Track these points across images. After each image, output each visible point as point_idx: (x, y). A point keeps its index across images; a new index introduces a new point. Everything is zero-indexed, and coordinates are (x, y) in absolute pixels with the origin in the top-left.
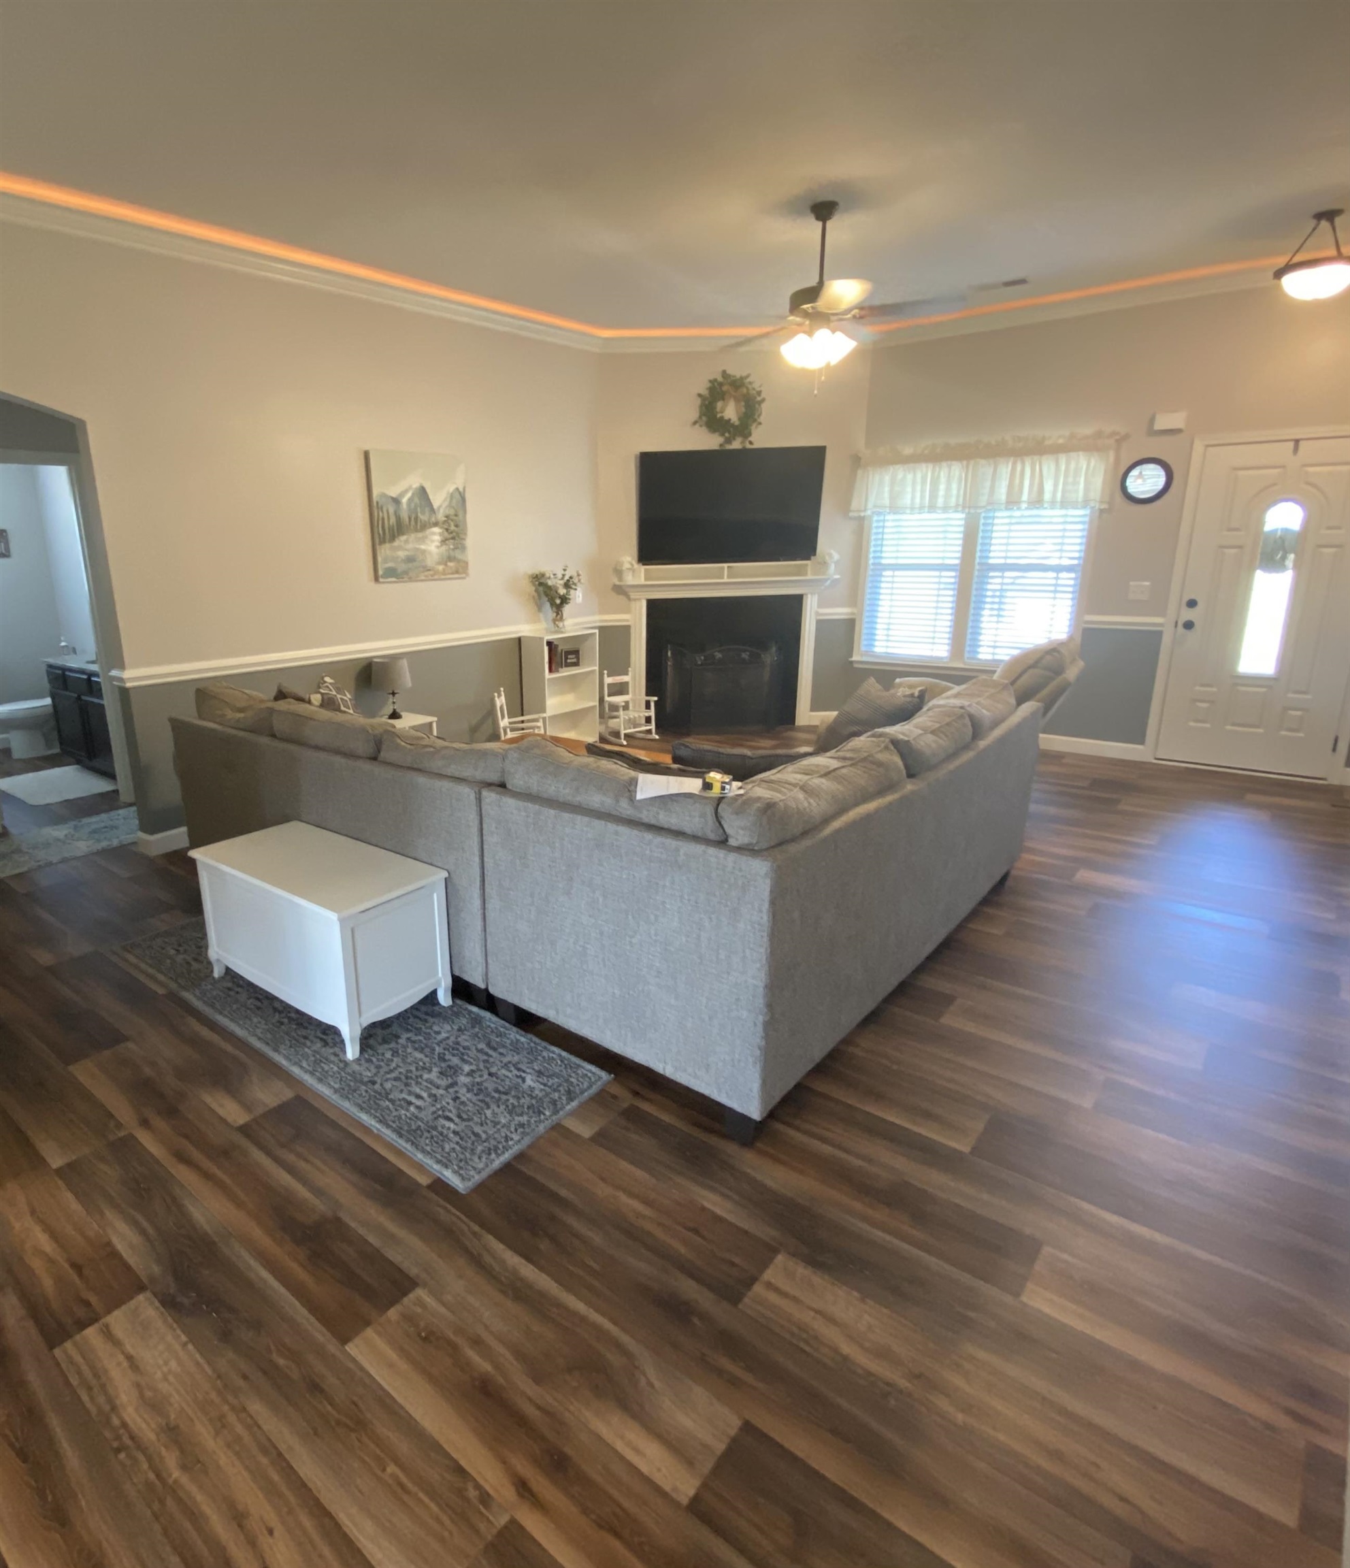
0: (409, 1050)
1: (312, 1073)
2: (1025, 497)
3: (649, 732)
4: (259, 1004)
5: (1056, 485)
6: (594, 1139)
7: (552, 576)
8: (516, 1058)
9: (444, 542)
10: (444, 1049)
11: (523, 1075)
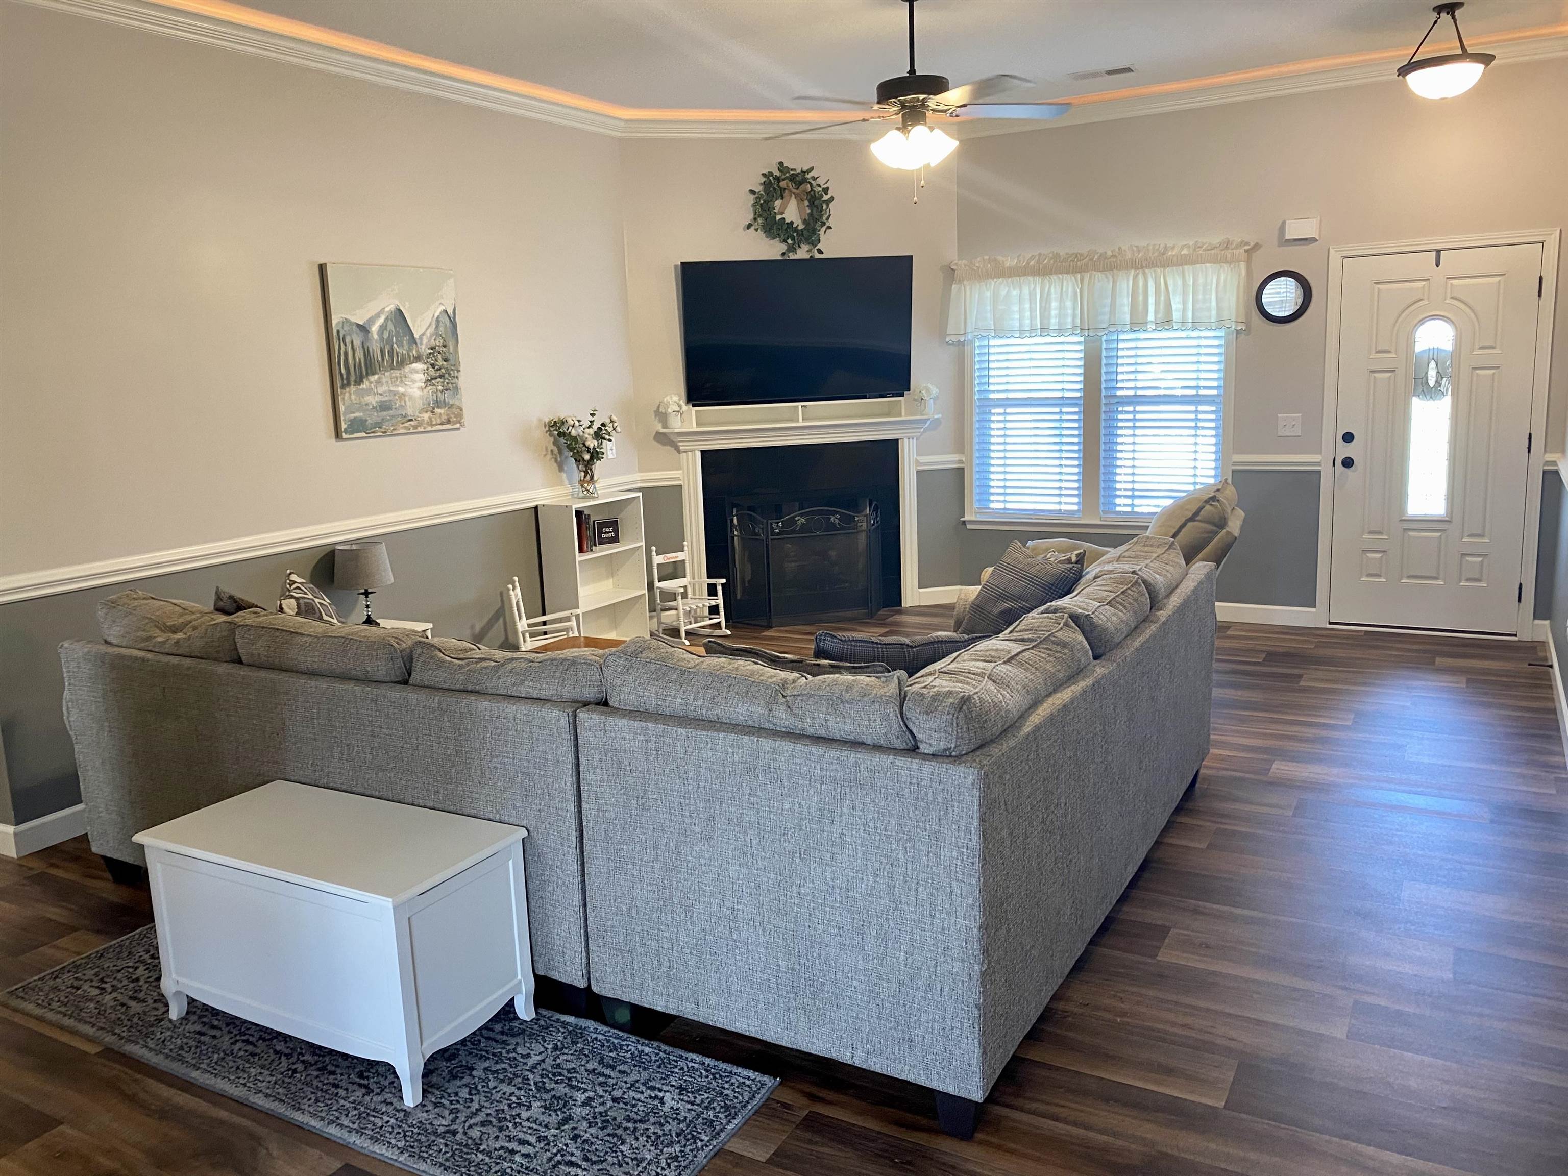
0: (492, 1084)
1: (360, 1132)
2: (1151, 317)
3: (718, 626)
4: (250, 1048)
5: (1184, 302)
6: (769, 1161)
7: (577, 424)
8: (645, 1075)
9: (429, 381)
10: (542, 1076)
11: (661, 1094)
